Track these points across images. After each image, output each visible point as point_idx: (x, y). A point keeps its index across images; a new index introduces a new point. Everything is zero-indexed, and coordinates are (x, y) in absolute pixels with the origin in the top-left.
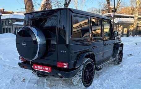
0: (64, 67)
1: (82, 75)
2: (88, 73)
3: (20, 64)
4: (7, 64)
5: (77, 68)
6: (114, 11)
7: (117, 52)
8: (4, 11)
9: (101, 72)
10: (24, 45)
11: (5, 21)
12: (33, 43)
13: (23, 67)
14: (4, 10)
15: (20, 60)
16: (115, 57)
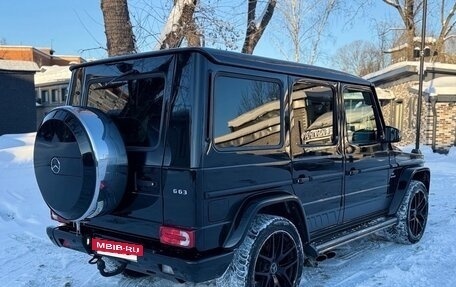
0: (183, 243)
1: (246, 272)
2: (274, 267)
3: (51, 232)
4: (28, 233)
5: (230, 250)
6: (422, 54)
7: (403, 199)
8: (54, 55)
9: (338, 268)
10: (56, 169)
11: (53, 91)
12: (81, 162)
13: (61, 243)
14: (52, 52)
15: (53, 218)
16: (394, 216)
